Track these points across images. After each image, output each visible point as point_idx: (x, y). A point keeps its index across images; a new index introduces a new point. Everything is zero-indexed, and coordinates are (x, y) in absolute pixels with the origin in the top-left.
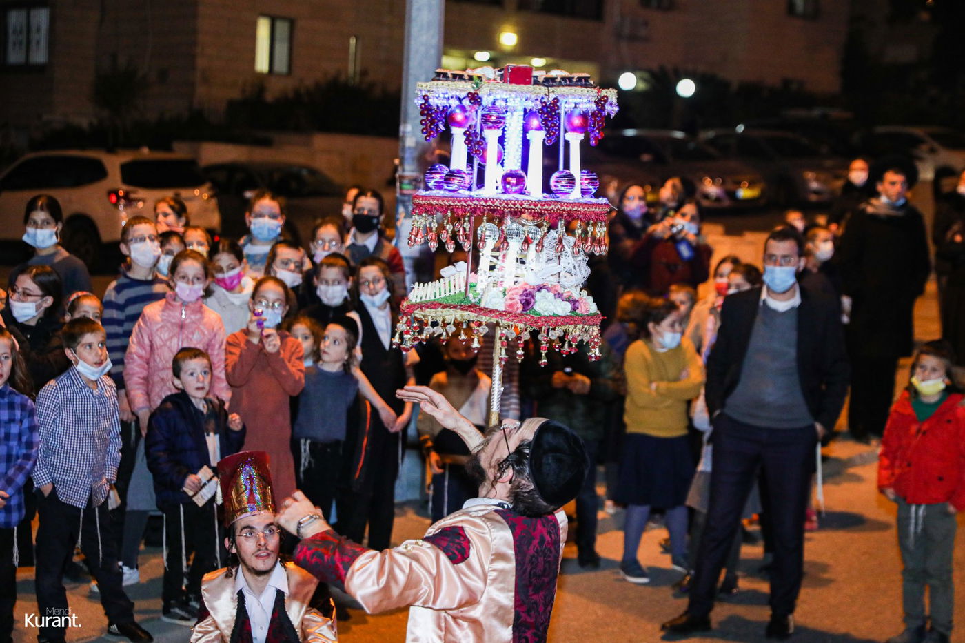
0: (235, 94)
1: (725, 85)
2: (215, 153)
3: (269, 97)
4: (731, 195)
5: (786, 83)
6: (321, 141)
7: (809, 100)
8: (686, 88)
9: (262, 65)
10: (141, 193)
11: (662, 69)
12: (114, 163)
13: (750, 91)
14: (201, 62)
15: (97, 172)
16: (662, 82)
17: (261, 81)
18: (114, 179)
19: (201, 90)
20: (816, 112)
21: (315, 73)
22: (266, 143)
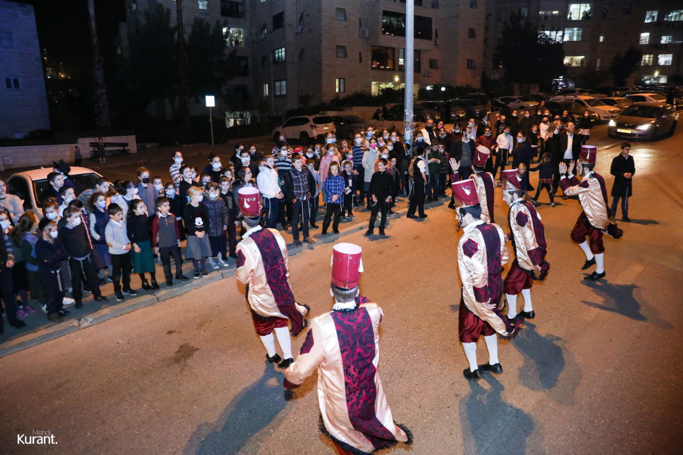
0: (332, 98)
1: (452, 87)
2: (331, 114)
3: (340, 98)
4: (458, 116)
5: (467, 86)
6: (354, 108)
7: (474, 91)
8: (443, 89)
9: (337, 90)
10: (318, 125)
11: (436, 84)
12: (311, 118)
13: (459, 89)
14: (323, 91)
15: (307, 121)
16: (437, 88)
17: (338, 95)
18: (311, 123)
19: (324, 98)
20: (477, 93)
21: (351, 92)
22: (341, 110)
